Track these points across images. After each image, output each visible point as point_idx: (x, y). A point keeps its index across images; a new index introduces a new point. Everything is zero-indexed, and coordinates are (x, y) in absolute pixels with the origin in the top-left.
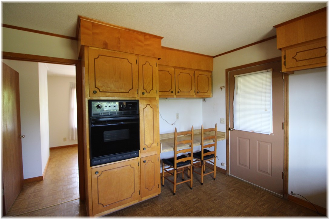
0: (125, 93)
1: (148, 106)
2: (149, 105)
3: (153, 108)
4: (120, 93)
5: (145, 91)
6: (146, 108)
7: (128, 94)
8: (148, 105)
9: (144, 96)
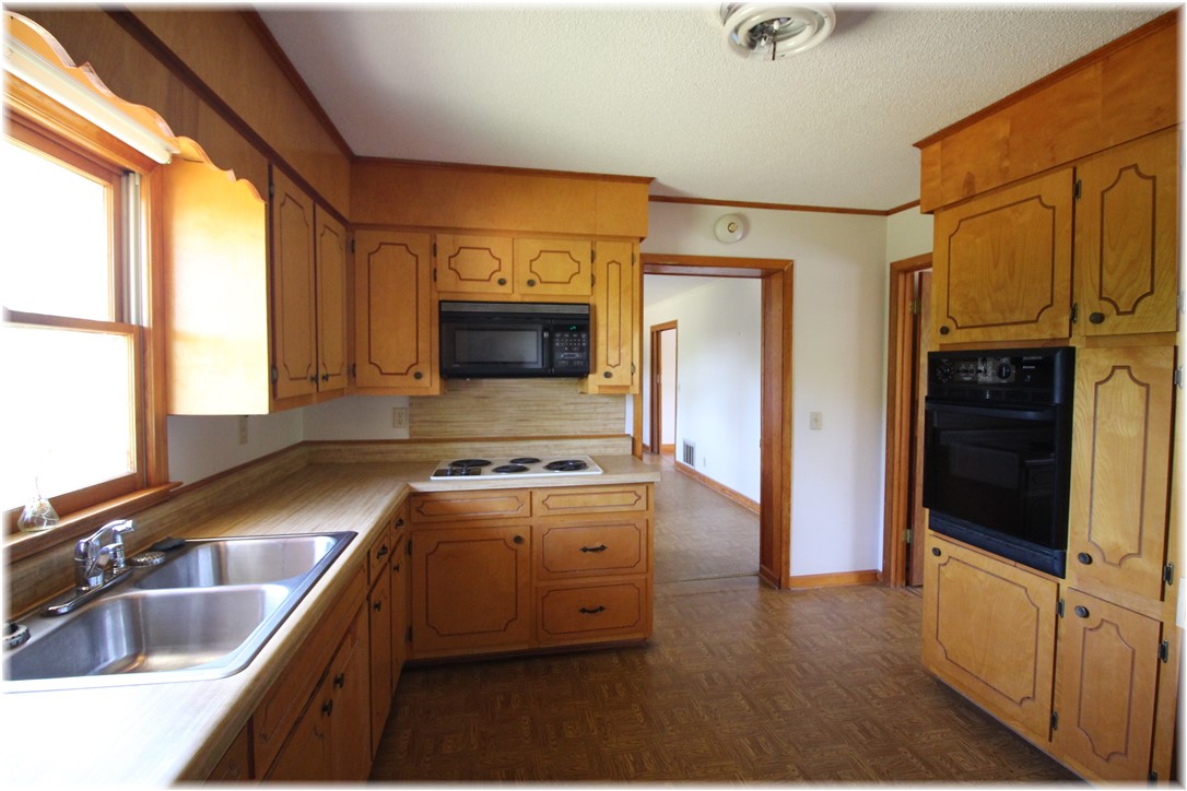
0: (1024, 326)
1: (1122, 375)
2: (1128, 368)
3: (1147, 386)
4: (1010, 327)
5: (1106, 308)
6: (1110, 381)
7: (1033, 325)
8: (1118, 372)
9: (1104, 329)
